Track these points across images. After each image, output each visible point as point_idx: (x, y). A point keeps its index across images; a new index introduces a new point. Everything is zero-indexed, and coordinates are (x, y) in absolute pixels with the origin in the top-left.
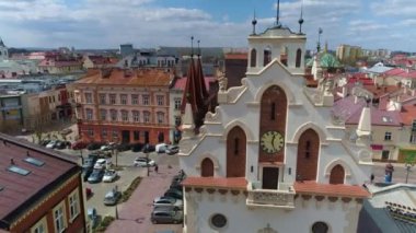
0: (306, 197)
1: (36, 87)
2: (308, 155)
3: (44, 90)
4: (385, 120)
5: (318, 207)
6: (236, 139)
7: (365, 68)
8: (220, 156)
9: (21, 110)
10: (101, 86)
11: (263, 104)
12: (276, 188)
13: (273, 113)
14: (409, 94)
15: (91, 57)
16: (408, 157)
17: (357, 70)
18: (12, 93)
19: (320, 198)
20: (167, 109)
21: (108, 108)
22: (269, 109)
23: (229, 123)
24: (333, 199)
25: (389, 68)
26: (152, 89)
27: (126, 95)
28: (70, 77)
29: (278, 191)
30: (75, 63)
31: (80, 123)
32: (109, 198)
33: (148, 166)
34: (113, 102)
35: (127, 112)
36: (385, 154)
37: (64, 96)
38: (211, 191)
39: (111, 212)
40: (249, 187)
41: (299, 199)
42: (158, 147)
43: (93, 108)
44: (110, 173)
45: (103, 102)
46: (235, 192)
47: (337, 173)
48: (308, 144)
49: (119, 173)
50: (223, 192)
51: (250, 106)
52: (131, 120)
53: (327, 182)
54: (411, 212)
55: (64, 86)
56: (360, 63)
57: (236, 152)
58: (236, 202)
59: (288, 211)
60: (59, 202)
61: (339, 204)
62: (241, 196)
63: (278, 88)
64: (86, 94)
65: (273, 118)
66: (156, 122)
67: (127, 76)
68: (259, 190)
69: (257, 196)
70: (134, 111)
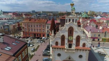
0: (78, 50)
1: (12, 23)
2: (78, 41)
3: (14, 23)
4: (99, 31)
5: (80, 52)
6: (63, 38)
7: (95, 17)
8: (59, 41)
9: (8, 29)
10: (29, 23)
11: (69, 30)
12: (71, 48)
13: (71, 32)
14: (105, 24)
15: (25, 14)
16: (104, 40)
17: (93, 17)
18: (6, 24)
19: (80, 50)
20: (45, 28)
21: (31, 28)
22: (70, 32)
23: (61, 34)
24: (83, 50)
25: (101, 17)
26: (41, 24)
27: (35, 25)
28: (20, 20)
29: (72, 48)
30: (20, 16)
31: (23, 32)
32: (32, 50)
33: (41, 42)
34: (32, 27)
35: (38, 29)
36: (99, 40)
37: (19, 25)
38: (58, 48)
39: (33, 53)
40: (66, 48)
41: (76, 50)
42: (43, 38)
43: (27, 28)
44: (32, 44)
45: (29, 27)
46: (63, 49)
47: (84, 45)
48: (78, 39)
49: (34, 44)
50: (60, 49)
51: (66, 31)
52: (36, 31)
53: (82, 47)
54: (103, 53)
55: (18, 22)
56: (94, 16)
57: (63, 40)
58: (63, 51)
59: (74, 53)
60: (23, 51)
61: (84, 51)
62: (64, 50)
63: (72, 27)
64: (25, 25)
65: (71, 33)
66: (43, 32)
67: (35, 20)
68: (68, 48)
69: (67, 50)
70: (37, 29)
